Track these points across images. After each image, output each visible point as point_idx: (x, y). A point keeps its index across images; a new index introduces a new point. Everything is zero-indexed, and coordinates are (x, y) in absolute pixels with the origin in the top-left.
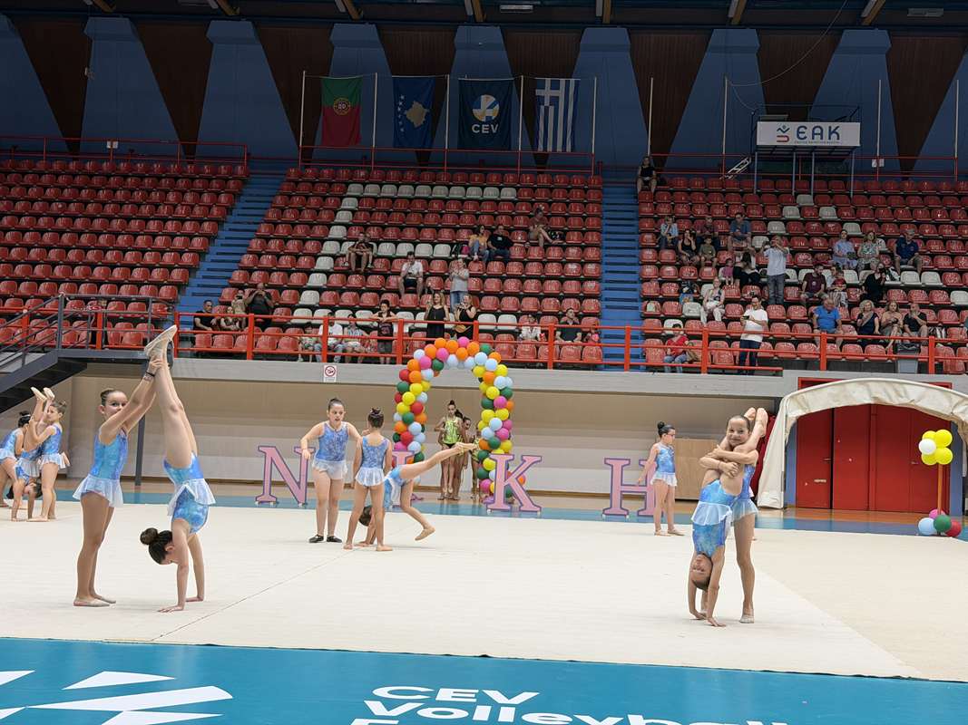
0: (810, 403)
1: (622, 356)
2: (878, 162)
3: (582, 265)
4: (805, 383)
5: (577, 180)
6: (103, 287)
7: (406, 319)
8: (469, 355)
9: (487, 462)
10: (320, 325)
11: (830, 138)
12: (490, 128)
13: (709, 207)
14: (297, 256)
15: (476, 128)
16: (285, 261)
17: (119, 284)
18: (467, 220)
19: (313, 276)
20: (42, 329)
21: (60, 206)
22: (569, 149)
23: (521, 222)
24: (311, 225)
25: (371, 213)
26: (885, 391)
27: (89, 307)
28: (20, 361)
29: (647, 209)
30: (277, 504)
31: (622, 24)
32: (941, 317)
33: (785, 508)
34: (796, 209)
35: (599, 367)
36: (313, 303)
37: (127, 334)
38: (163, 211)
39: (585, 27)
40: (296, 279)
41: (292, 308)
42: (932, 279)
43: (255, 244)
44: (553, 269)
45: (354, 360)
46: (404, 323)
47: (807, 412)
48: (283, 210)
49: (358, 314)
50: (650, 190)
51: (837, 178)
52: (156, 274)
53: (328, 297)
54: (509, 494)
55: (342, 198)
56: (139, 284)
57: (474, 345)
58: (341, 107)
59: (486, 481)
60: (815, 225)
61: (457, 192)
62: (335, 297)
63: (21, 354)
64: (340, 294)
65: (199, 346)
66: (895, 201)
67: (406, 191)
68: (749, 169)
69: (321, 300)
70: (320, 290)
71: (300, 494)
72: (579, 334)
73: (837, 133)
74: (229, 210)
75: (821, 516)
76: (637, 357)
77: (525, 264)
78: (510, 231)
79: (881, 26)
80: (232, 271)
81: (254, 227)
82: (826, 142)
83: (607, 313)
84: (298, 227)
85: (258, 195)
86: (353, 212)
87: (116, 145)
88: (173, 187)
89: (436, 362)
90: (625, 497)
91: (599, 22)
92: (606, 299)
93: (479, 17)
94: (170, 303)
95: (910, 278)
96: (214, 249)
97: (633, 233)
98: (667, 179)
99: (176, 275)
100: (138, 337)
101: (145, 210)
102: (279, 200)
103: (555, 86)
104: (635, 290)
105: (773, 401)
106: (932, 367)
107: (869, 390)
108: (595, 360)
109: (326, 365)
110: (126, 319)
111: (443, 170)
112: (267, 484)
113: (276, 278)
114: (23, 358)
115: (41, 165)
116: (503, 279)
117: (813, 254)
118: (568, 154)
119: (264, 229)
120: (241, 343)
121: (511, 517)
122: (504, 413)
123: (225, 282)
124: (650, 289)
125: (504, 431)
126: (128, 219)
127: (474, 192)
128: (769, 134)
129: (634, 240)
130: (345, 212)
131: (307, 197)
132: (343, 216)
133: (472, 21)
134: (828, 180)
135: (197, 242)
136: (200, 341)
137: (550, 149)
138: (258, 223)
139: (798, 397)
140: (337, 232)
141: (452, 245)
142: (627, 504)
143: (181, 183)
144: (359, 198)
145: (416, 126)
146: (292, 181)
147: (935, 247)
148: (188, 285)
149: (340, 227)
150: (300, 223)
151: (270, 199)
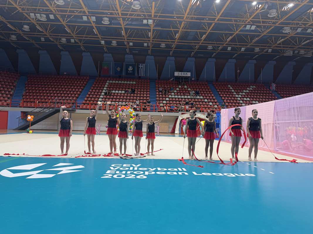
1: (153, 109)
2: (193, 79)
3: (147, 95)
4: (182, 114)
5: (146, 81)
6: (63, 97)
8: (128, 109)
12: (131, 72)
13: (167, 86)
14: (98, 93)
15: (129, 72)
16: (96, 93)
17: (66, 97)
18: (127, 87)
19: (101, 96)
20: (52, 105)
21: (56, 84)
22: (144, 76)
23: (136, 87)
24: (101, 87)
25: (111, 85)
29: (157, 86)
31: (153, 55)
33: (179, 134)
34: (181, 86)
38: (74, 84)
39: (147, 56)
40: (98, 96)
42: (202, 97)
43: (91, 90)
44: (142, 95)
46: (117, 104)
48: (95, 85)
51: (187, 81)
52: (73, 95)
53: (103, 99)
55: (106, 83)
56: (70, 97)
57: (129, 107)
58: (106, 67)
60: (184, 89)
61: (126, 82)
64: (106, 99)
65: (81, 108)
67: (117, 82)
68: (173, 80)
71: (99, 132)
73: (187, 74)
74: (86, 85)
77: (137, 94)
78: (135, 89)
79: (194, 57)
80: (87, 95)
81: (90, 88)
82: (185, 75)
87: (66, 73)
88: (76, 80)
89: (122, 110)
91: (149, 55)
93: (129, 53)
94: (76, 100)
96: (83, 91)
97: (155, 90)
99: (76, 95)
101: (71, 84)
102: (95, 83)
103: (142, 65)
104: (155, 99)
105: (177, 117)
106: (202, 111)
108: (149, 110)
109: (103, 111)
110: (67, 103)
111: (123, 79)
113: (94, 96)
114: (49, 109)
115: (52, 77)
116: (134, 97)
117: (183, 93)
119: (92, 88)
120: (88, 107)
123: (85, 97)
124: (158, 99)
126: (68, 86)
127: (128, 82)
128: (176, 74)
131: (100, 83)
132: (106, 86)
135: (80, 90)
137: (141, 76)
139: (182, 116)
143: (78, 80)
144: (109, 83)
145: (118, 71)
146: (97, 80)
147: (202, 92)
148: (78, 97)
149: (105, 88)
150: (99, 87)
151: (93, 83)
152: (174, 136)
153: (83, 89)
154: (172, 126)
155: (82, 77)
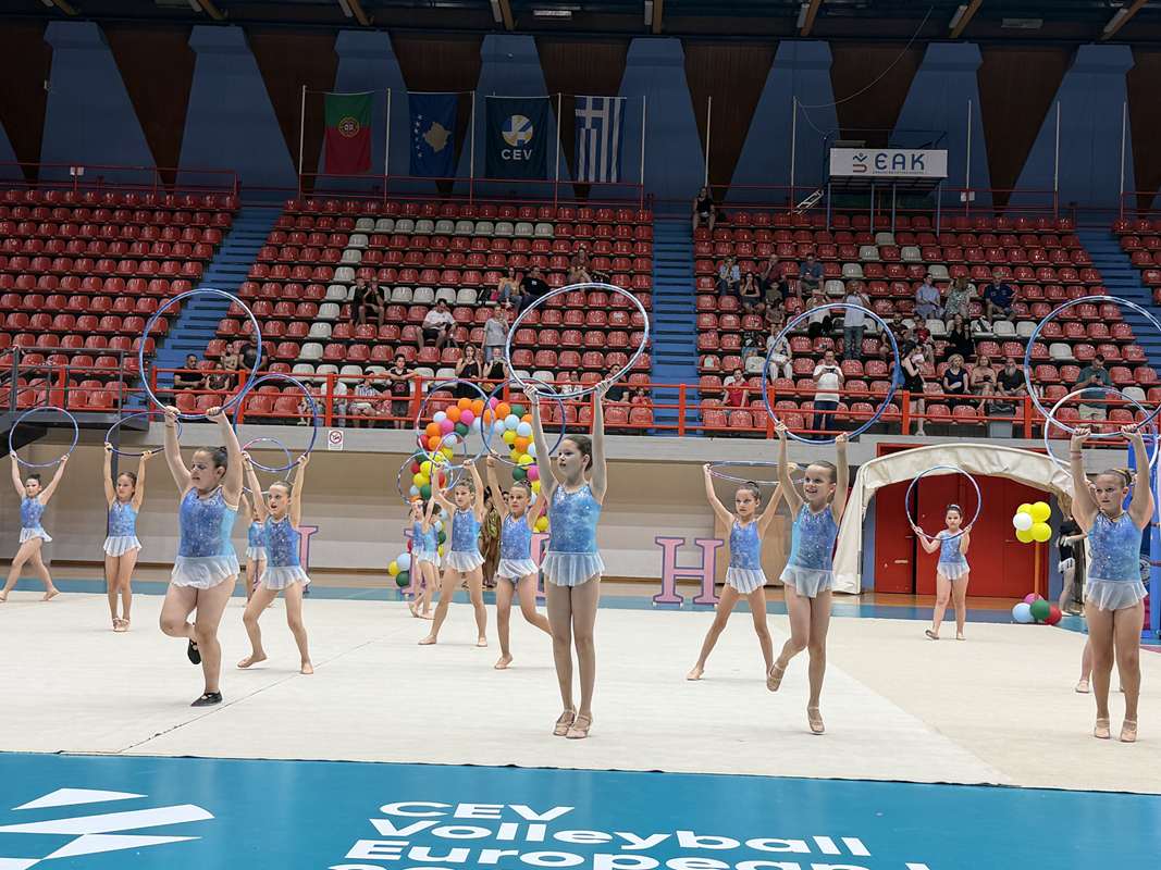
0: (891, 474)
1: (675, 419)
2: (967, 195)
3: (629, 314)
4: (885, 450)
5: (623, 215)
6: (66, 339)
7: (425, 376)
8: (498, 418)
10: (322, 383)
11: (913, 168)
12: (522, 153)
14: (297, 303)
15: (506, 154)
16: (282, 309)
17: (85, 335)
18: (496, 261)
19: (315, 326)
21: (15, 243)
22: (614, 179)
23: (559, 263)
24: (314, 266)
25: (384, 252)
26: (976, 459)
27: (49, 362)
29: (704, 249)
31: (675, 35)
32: (1039, 372)
33: (862, 593)
34: (874, 250)
35: (649, 431)
36: (316, 358)
37: (95, 394)
38: (138, 249)
39: (631, 38)
40: (295, 329)
41: (291, 363)
42: (1028, 329)
43: (247, 288)
44: (596, 318)
45: (364, 424)
46: (423, 380)
47: (888, 482)
48: (279, 248)
50: (707, 226)
51: (922, 214)
52: (129, 323)
53: (333, 351)
55: (349, 235)
56: (109, 335)
57: (504, 406)
58: (348, 127)
60: (896, 268)
61: (484, 228)
62: (341, 352)
64: (348, 348)
66: (987, 240)
67: (424, 226)
68: (821, 203)
69: (325, 354)
70: (324, 342)
72: (626, 394)
73: (921, 163)
74: (216, 249)
75: (903, 602)
76: (693, 420)
77: (563, 312)
78: (546, 274)
79: (971, 40)
80: (220, 319)
81: (245, 268)
82: (908, 172)
83: (658, 369)
84: (298, 267)
85: (251, 232)
86: (363, 251)
88: (149, 221)
89: (460, 425)
90: (679, 582)
91: (648, 32)
92: (659, 353)
93: (509, 24)
95: (1004, 328)
97: (689, 277)
98: (727, 214)
99: (153, 324)
100: (107, 397)
101: (116, 248)
102: (275, 236)
103: (598, 106)
104: (691, 342)
106: (1028, 431)
107: (958, 459)
108: (644, 423)
109: (331, 430)
110: (93, 377)
111: (467, 203)
113: (273, 328)
116: (538, 330)
117: (894, 301)
118: (614, 185)
119: (257, 271)
123: (210, 333)
124: (708, 341)
126: (96, 259)
127: (504, 229)
128: (844, 162)
129: (689, 285)
130: (353, 251)
131: (308, 233)
132: (351, 256)
133: (501, 29)
134: (911, 216)
135: (177, 286)
136: (182, 402)
137: (592, 179)
138: (250, 264)
139: (878, 466)
140: (343, 274)
141: (478, 290)
142: (680, 590)
143: (160, 217)
144: (369, 235)
145: (436, 150)
146: (288, 214)
147: (1033, 293)
148: (167, 337)
149: (346, 268)
150: (301, 264)
151: (264, 236)
153: (194, 281)
155: (188, 198)
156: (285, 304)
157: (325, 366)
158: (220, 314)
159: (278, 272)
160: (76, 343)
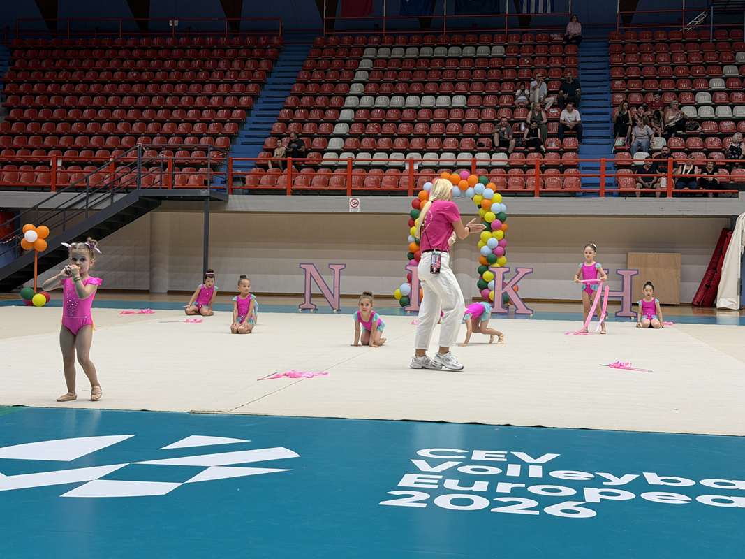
1: (598, 185)
6: (171, 139)
7: (415, 158)
8: (469, 186)
9: (487, 274)
13: (671, 55)
14: (324, 110)
16: (315, 114)
17: (184, 136)
18: (463, 75)
19: (338, 126)
20: (125, 174)
21: (135, 75)
22: (549, 11)
24: (335, 84)
25: (384, 71)
27: (161, 155)
28: (109, 200)
29: (617, 60)
30: (316, 310)
33: (741, 309)
35: (578, 194)
36: (339, 148)
37: (192, 177)
38: (216, 76)
41: (322, 152)
43: (290, 101)
46: (417, 161)
48: (311, 72)
49: (376, 156)
52: (213, 128)
53: (350, 142)
54: (506, 301)
55: (359, 60)
56: (199, 136)
57: (473, 177)
59: (486, 291)
61: (454, 51)
62: (356, 143)
63: (110, 194)
64: (361, 141)
65: (248, 185)
67: (412, 52)
68: (706, 21)
69: (345, 145)
70: (344, 137)
71: (334, 302)
74: (268, 74)
76: (610, 185)
80: (273, 123)
81: (288, 87)
83: (583, 148)
84: (325, 85)
85: (291, 61)
86: (369, 71)
87: (176, 23)
88: (223, 56)
94: (225, 150)
96: (258, 105)
97: (605, 80)
99: (228, 128)
100: (200, 178)
101: (202, 76)
102: (308, 64)
104: (608, 129)
105: (730, 219)
108: (574, 188)
109: (351, 198)
110: (190, 165)
111: (442, 33)
112: (308, 296)
113: (308, 128)
114: (112, 197)
115: (118, 42)
118: (548, 15)
119: (297, 89)
120: (282, 181)
121: (508, 318)
122: (500, 233)
123: (266, 133)
125: (500, 249)
126: (189, 84)
127: (469, 51)
129: (605, 86)
130: (362, 72)
131: (331, 60)
132: (361, 75)
135: (244, 100)
136: (250, 181)
137: (533, 11)
138: (292, 84)
140: (356, 88)
141: (451, 96)
143: (230, 53)
144: (373, 60)
146: (318, 47)
148: (237, 136)
149: (358, 84)
150: (326, 82)
151: (302, 63)
152: (714, 321)
153: (254, 97)
154: (699, 270)
155: (248, 39)
156: (317, 112)
157: (345, 153)
158: (272, 119)
159: (311, 89)
160: (178, 142)
